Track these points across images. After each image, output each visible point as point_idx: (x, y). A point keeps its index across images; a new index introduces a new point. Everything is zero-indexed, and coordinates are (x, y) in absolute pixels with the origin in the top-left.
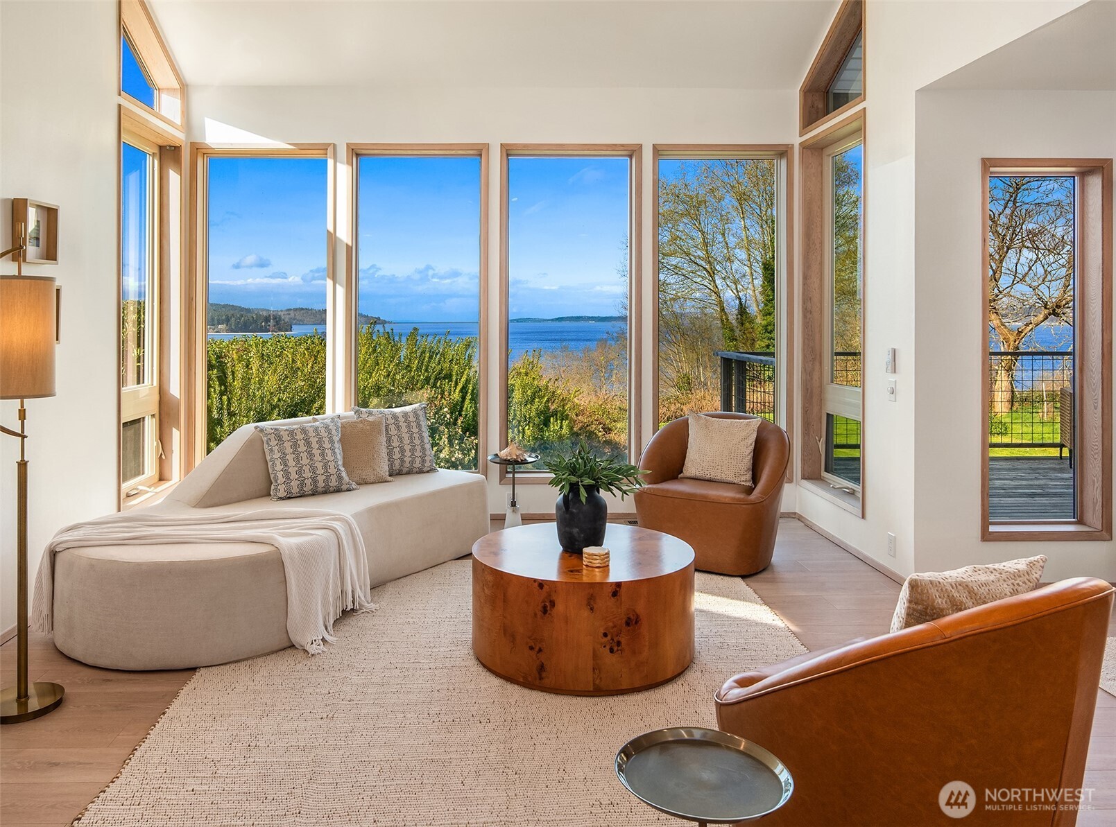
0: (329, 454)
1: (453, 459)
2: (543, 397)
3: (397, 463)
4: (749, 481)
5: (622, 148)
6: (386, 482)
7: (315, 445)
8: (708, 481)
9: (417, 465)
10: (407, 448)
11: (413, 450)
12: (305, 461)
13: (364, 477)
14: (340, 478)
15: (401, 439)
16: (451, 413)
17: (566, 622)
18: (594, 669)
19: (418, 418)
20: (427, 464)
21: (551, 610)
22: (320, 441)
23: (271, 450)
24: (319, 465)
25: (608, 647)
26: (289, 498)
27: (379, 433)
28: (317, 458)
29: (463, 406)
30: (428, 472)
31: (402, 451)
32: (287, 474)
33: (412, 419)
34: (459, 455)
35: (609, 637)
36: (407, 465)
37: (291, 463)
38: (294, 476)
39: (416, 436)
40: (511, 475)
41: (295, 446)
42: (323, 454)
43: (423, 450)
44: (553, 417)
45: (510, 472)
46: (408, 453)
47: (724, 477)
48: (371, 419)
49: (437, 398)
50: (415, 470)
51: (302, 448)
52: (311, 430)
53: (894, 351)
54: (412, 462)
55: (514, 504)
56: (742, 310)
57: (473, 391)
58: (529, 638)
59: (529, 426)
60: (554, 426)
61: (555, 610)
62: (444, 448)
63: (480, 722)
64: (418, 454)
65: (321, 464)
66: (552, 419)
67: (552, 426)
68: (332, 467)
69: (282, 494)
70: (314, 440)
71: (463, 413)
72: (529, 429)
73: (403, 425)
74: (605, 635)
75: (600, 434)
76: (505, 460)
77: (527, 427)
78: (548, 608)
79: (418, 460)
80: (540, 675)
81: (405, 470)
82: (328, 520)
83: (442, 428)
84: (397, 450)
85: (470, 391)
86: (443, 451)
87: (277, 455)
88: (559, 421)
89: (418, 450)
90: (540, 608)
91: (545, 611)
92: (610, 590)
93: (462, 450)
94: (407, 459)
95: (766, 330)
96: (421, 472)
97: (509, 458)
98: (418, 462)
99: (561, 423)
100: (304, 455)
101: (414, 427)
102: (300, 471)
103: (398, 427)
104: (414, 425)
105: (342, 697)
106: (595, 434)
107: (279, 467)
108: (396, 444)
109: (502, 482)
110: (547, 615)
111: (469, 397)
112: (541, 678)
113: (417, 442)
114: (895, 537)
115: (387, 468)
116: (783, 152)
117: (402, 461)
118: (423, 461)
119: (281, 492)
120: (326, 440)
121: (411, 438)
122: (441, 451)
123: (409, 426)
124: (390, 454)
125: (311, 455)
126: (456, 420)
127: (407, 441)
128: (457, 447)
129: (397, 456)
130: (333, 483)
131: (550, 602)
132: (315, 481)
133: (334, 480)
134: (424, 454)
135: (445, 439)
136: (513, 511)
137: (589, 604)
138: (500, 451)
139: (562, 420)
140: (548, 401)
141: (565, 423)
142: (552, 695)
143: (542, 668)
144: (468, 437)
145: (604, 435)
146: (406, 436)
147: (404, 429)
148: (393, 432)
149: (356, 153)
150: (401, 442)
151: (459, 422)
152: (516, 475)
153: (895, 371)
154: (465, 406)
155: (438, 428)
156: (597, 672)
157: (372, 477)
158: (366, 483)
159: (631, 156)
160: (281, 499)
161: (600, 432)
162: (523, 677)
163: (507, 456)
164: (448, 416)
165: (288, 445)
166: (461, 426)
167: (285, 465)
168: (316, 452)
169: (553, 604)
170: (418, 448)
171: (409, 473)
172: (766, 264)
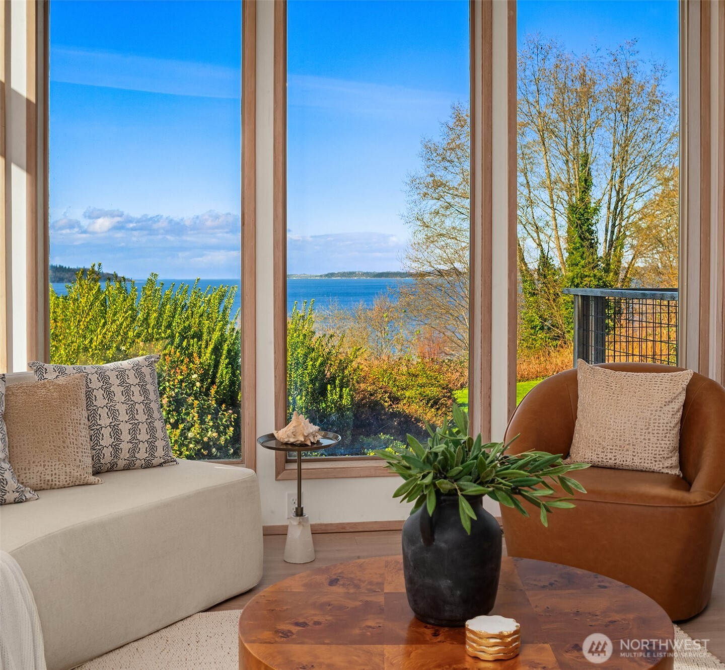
1: (205, 439)
2: (316, 360)
3: (107, 452)
4: (675, 467)
6: (87, 484)
8: (611, 468)
9: (142, 455)
10: (125, 428)
11: (134, 431)
13: (48, 478)
15: (113, 413)
16: (202, 381)
20: (160, 452)
27: (76, 403)
29: (217, 372)
30: (161, 465)
31: (116, 432)
33: (132, 380)
34: (213, 434)
36: (124, 454)
39: (140, 408)
40: (295, 466)
43: (152, 430)
44: (330, 384)
45: (294, 461)
46: (125, 436)
47: (638, 463)
48: (62, 380)
49: (182, 361)
50: (138, 463)
54: (134, 450)
55: (299, 512)
56: (545, 261)
57: (229, 351)
59: (302, 396)
60: (332, 396)
62: (193, 426)
64: (143, 436)
66: (329, 386)
67: (329, 395)
71: (217, 380)
72: (301, 399)
73: (117, 390)
75: (386, 404)
76: (286, 444)
77: (299, 397)
79: (143, 447)
81: (121, 463)
83: (190, 400)
84: (106, 432)
85: (225, 352)
86: (193, 429)
88: (338, 389)
89: (143, 431)
93: (216, 427)
94: (125, 446)
95: (573, 282)
96: (148, 465)
97: (292, 440)
98: (143, 450)
99: (341, 391)
101: (137, 393)
103: (109, 394)
104: (136, 390)
106: (380, 403)
108: (105, 421)
109: (280, 477)
111: (224, 361)
113: (141, 417)
115: (89, 461)
117: (116, 449)
118: (152, 448)
121: (131, 411)
122: (189, 430)
123: (127, 392)
124: (95, 438)
126: (208, 389)
127: (124, 417)
128: (211, 424)
129: (106, 441)
135: (194, 413)
136: (300, 523)
138: (276, 429)
139: (341, 388)
140: (322, 364)
141: (346, 391)
144: (223, 411)
145: (391, 405)
146: (122, 408)
147: (119, 397)
148: (100, 401)
150: (115, 418)
151: (213, 391)
152: (304, 466)
154: (220, 372)
155: (185, 400)
157: (62, 477)
158: (52, 488)
161: (386, 402)
163: (288, 437)
164: (198, 384)
166: (215, 397)
170: (143, 427)
171: (128, 468)
172: (573, 206)
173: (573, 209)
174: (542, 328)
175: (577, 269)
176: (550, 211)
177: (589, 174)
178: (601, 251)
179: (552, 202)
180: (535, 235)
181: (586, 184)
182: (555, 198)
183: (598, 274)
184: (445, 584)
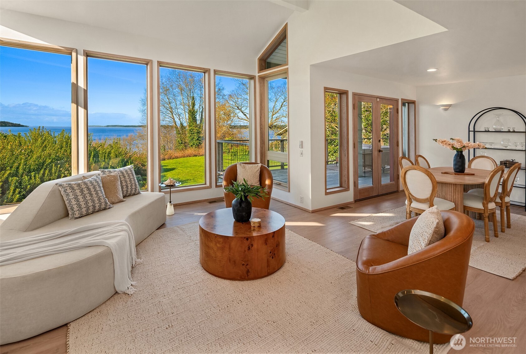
0: (100, 193)
3: (125, 192)
5: (203, 69)
6: (122, 201)
7: (92, 190)
9: (133, 192)
10: (129, 185)
11: (131, 186)
12: (88, 198)
13: (113, 201)
14: (106, 203)
15: (126, 182)
17: (258, 251)
18: (267, 266)
19: (132, 172)
20: (137, 191)
21: (251, 248)
22: (94, 187)
23: (68, 195)
24: (96, 199)
25: (271, 257)
26: (81, 217)
27: (118, 180)
28: (95, 195)
30: (137, 194)
31: (127, 187)
32: (79, 206)
35: (272, 253)
36: (129, 192)
37: (81, 199)
38: (83, 206)
41: (82, 191)
42: (97, 194)
46: (129, 188)
50: (132, 194)
51: (86, 192)
52: (89, 182)
53: (302, 141)
54: (131, 191)
55: (170, 202)
58: (242, 261)
61: (253, 248)
63: (238, 303)
64: (134, 187)
65: (97, 198)
68: (102, 199)
69: (77, 215)
70: (91, 187)
73: (126, 175)
74: (271, 252)
78: (250, 248)
79: (133, 190)
80: (247, 274)
81: (128, 195)
82: (119, 226)
84: (125, 187)
87: (71, 197)
89: (134, 186)
90: (247, 248)
91: (249, 249)
92: (271, 236)
94: (129, 190)
96: (134, 195)
97: (169, 184)
100: (88, 195)
102: (86, 203)
103: (124, 177)
104: (131, 175)
105: (167, 313)
107: (74, 202)
108: (124, 184)
110: (250, 250)
112: (248, 276)
113: (133, 182)
114: (303, 197)
115: (122, 195)
116: (252, 78)
117: (127, 191)
119: (76, 215)
120: (97, 187)
121: (130, 181)
123: (129, 176)
124: (122, 188)
125: (91, 195)
127: (129, 182)
129: (125, 189)
130: (103, 206)
131: (251, 245)
132: (94, 207)
133: (103, 205)
134: (136, 187)
136: (170, 205)
137: (265, 243)
142: (252, 281)
143: (248, 271)
146: (128, 180)
147: (127, 177)
148: (122, 179)
149: (87, 55)
150: (127, 183)
152: (171, 189)
153: (302, 148)
156: (268, 267)
157: (117, 200)
158: (115, 204)
159: (205, 73)
160: (77, 218)
162: (240, 277)
165: (78, 192)
167: (78, 201)
168: (94, 193)
169: (252, 245)
170: (134, 185)
171: (130, 196)
172: (190, 110)
173: (190, 111)
174: (182, 143)
175: (191, 127)
176: (184, 112)
177: (194, 102)
178: (198, 122)
179: (184, 109)
180: (178, 117)
181: (194, 105)
182: (185, 108)
183: (197, 129)
184: (244, 214)
